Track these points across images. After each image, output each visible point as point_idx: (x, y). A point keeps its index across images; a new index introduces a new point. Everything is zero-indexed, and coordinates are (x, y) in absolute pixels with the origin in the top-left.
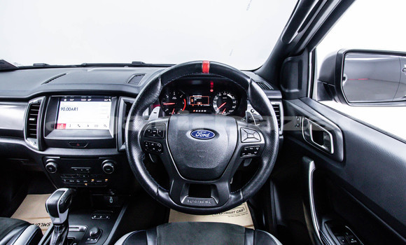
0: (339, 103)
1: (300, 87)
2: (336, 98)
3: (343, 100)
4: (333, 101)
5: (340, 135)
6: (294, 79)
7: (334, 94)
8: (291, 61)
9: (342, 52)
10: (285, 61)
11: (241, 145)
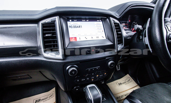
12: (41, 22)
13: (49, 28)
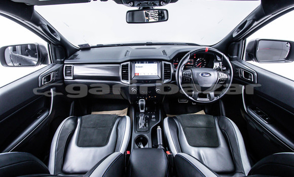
0: (255, 62)
1: (238, 55)
2: (254, 59)
3: (257, 60)
4: (252, 61)
5: (256, 74)
6: (235, 51)
7: (253, 58)
8: (235, 44)
9: (258, 40)
10: (232, 44)
11: (219, 78)
12: (122, 64)
13: (125, 68)
